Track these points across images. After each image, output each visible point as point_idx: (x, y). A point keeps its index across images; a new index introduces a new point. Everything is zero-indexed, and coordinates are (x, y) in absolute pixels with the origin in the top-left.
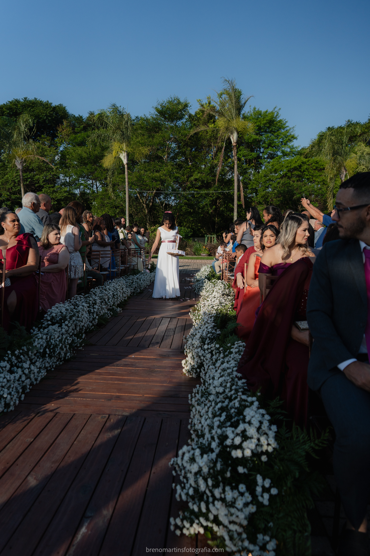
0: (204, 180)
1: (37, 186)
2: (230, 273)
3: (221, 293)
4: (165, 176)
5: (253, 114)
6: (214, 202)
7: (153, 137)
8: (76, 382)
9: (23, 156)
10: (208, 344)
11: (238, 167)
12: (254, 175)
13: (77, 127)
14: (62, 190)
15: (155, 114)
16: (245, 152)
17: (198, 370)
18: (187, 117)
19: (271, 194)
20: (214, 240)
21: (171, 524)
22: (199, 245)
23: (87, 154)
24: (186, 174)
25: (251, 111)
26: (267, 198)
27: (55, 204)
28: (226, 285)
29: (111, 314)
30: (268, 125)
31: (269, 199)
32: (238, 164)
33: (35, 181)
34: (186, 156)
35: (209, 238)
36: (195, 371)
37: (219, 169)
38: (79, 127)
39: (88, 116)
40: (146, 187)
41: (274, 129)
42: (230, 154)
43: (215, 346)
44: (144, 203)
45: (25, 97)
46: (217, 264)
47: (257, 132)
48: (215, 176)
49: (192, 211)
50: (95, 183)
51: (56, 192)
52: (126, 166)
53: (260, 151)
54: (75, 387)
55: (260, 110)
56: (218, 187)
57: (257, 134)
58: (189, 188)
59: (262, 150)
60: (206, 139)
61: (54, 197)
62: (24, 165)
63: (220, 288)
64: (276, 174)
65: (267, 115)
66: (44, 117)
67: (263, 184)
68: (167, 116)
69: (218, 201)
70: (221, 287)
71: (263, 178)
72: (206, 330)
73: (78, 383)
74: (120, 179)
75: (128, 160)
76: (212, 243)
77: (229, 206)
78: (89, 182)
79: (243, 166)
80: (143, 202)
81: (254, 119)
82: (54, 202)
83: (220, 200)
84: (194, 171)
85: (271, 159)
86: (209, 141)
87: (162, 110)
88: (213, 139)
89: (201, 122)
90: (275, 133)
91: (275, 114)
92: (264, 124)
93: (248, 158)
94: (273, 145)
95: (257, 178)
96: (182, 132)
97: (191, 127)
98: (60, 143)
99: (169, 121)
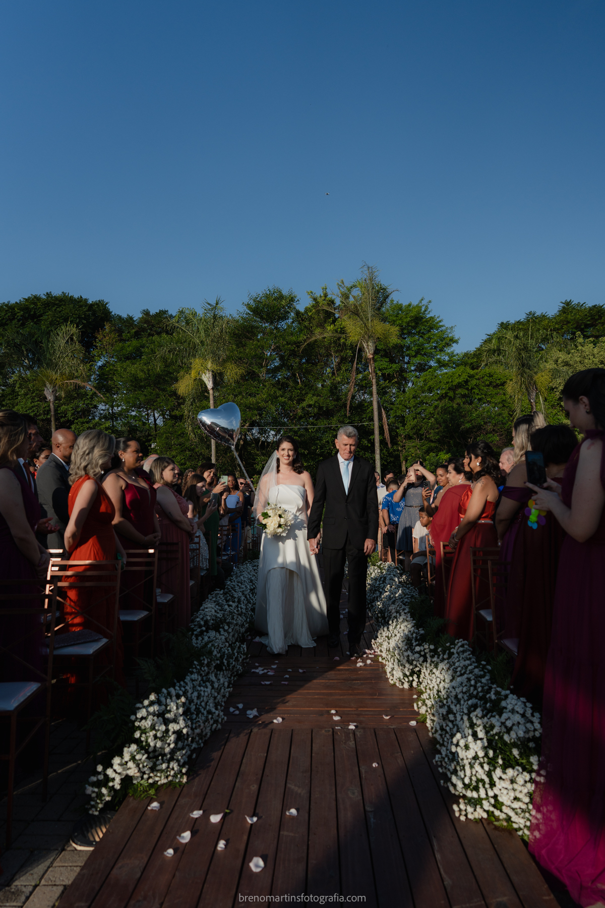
0: (323, 407)
4: (265, 401)
7: (244, 346)
10: (419, 645)
11: (377, 386)
12: (397, 397)
13: (125, 333)
15: (246, 312)
18: (293, 315)
19: (426, 423)
23: (145, 373)
24: (295, 397)
26: (420, 430)
30: (413, 324)
31: (423, 431)
32: (376, 383)
34: (293, 370)
38: (129, 332)
39: (141, 316)
41: (424, 329)
43: (429, 647)
45: (47, 292)
47: (400, 334)
50: (152, 414)
52: (211, 392)
53: (404, 361)
57: (399, 337)
58: (300, 418)
59: (406, 359)
60: (323, 346)
62: (57, 394)
64: (431, 393)
65: (410, 310)
67: (413, 409)
68: (265, 316)
71: (411, 400)
75: (214, 383)
78: (143, 414)
81: (393, 316)
84: (307, 393)
85: (421, 371)
86: (327, 349)
87: (257, 307)
88: (334, 347)
89: (314, 322)
90: (424, 334)
91: (423, 309)
92: (408, 323)
93: (387, 372)
94: (423, 353)
95: (402, 401)
96: (287, 338)
97: (301, 331)
98: (99, 356)
99: (267, 322)
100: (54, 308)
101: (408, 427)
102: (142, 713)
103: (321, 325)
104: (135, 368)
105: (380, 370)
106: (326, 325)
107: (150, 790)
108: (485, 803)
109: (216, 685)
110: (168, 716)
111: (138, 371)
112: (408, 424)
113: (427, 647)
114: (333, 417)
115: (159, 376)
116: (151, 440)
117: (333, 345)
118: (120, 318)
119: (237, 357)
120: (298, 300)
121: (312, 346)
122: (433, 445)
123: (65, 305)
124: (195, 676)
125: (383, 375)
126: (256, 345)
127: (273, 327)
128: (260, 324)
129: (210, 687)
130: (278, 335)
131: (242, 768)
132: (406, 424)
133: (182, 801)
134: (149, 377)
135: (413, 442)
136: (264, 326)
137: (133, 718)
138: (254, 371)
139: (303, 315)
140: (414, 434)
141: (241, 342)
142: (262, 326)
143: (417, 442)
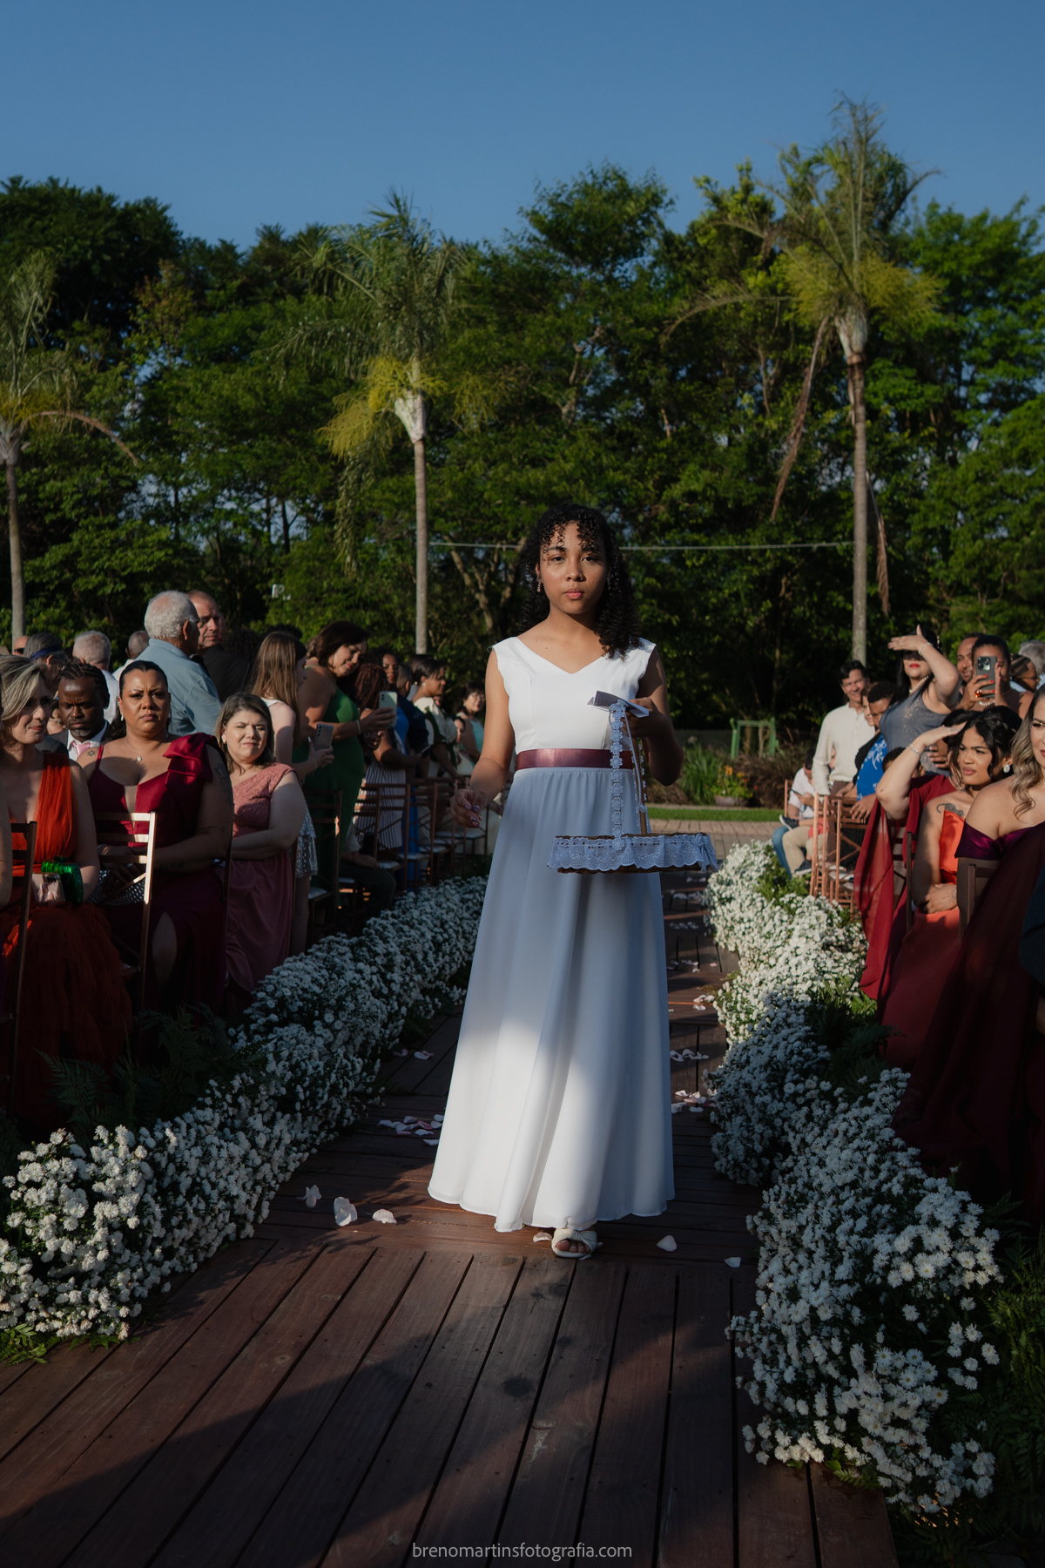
0: (726, 500)
1: (52, 522)
2: (848, 872)
3: (818, 939)
4: (571, 479)
5: (925, 227)
6: (766, 586)
7: (520, 328)
8: (397, 1183)
9: (21, 413)
10: (796, 1082)
11: (870, 443)
12: (933, 476)
13: (212, 288)
14: (149, 539)
15: (527, 235)
16: (893, 381)
17: (766, 1162)
18: (654, 244)
19: (1008, 551)
20: (766, 742)
21: (744, 1439)
22: (709, 763)
23: (256, 396)
24: (652, 472)
25: (920, 215)
26: (990, 570)
27: (118, 593)
28: (834, 911)
29: (435, 1006)
30: (991, 273)
31: (999, 573)
32: (868, 431)
33: (42, 501)
34: (651, 399)
35: (748, 733)
36: (755, 1165)
37: (790, 449)
38: (223, 287)
39: (256, 244)
40: (490, 526)
41: (1021, 287)
42: (833, 389)
43: (818, 1087)
44: (478, 591)
45: (12, 175)
46: (790, 839)
47: (947, 299)
48: (769, 479)
49: (675, 620)
50: (279, 508)
51: (127, 544)
52: (419, 449)
53: (959, 377)
54: (402, 1195)
55: (957, 210)
56: (784, 526)
57: (945, 309)
58: (666, 527)
59: (967, 372)
60: (735, 331)
61: (115, 563)
62: (23, 448)
63: (814, 922)
64: (1027, 468)
65: (984, 233)
66: (86, 252)
67: (974, 511)
68: (578, 246)
69: (784, 581)
70: (818, 918)
71: (972, 488)
72: (783, 1044)
73: (404, 1186)
74: (388, 495)
75: (426, 424)
76: (761, 753)
77: (831, 601)
78: (256, 507)
79: (888, 437)
80: (476, 584)
81: (930, 249)
82: (115, 583)
83: (793, 574)
84: (684, 462)
85: (1005, 408)
86: (746, 339)
87: (558, 221)
88: (764, 334)
89: (714, 266)
90: (1021, 301)
91: (1023, 230)
92: (976, 269)
93: (909, 406)
94: (1012, 355)
95: (945, 488)
96: (637, 308)
97: (674, 288)
98: (142, 351)
99: (584, 261)
100: (29, 220)
101: (957, 562)
102: (32, 1171)
103: (731, 273)
104: (231, 384)
105: (891, 401)
106: (744, 273)
107: (36, 1346)
108: (821, 1428)
109: (261, 1140)
110: (98, 1186)
111: (240, 392)
112: (957, 553)
113: (814, 1085)
114: (754, 530)
115: (291, 406)
116: (270, 576)
117: (761, 329)
118: (200, 246)
119: (500, 357)
120: (671, 202)
121: (701, 330)
122: (1023, 610)
123: (55, 212)
124: (207, 1114)
125: (900, 416)
126: (553, 324)
127: (600, 277)
128: (566, 269)
129: (246, 1144)
130: (613, 299)
131: (272, 1321)
132: (952, 553)
133: (103, 1374)
134: (267, 407)
135: (970, 603)
136: (575, 272)
137: (8, 1181)
138: (544, 398)
139: (683, 244)
140: (974, 580)
141: (512, 319)
142: (569, 273)
143: (982, 604)
